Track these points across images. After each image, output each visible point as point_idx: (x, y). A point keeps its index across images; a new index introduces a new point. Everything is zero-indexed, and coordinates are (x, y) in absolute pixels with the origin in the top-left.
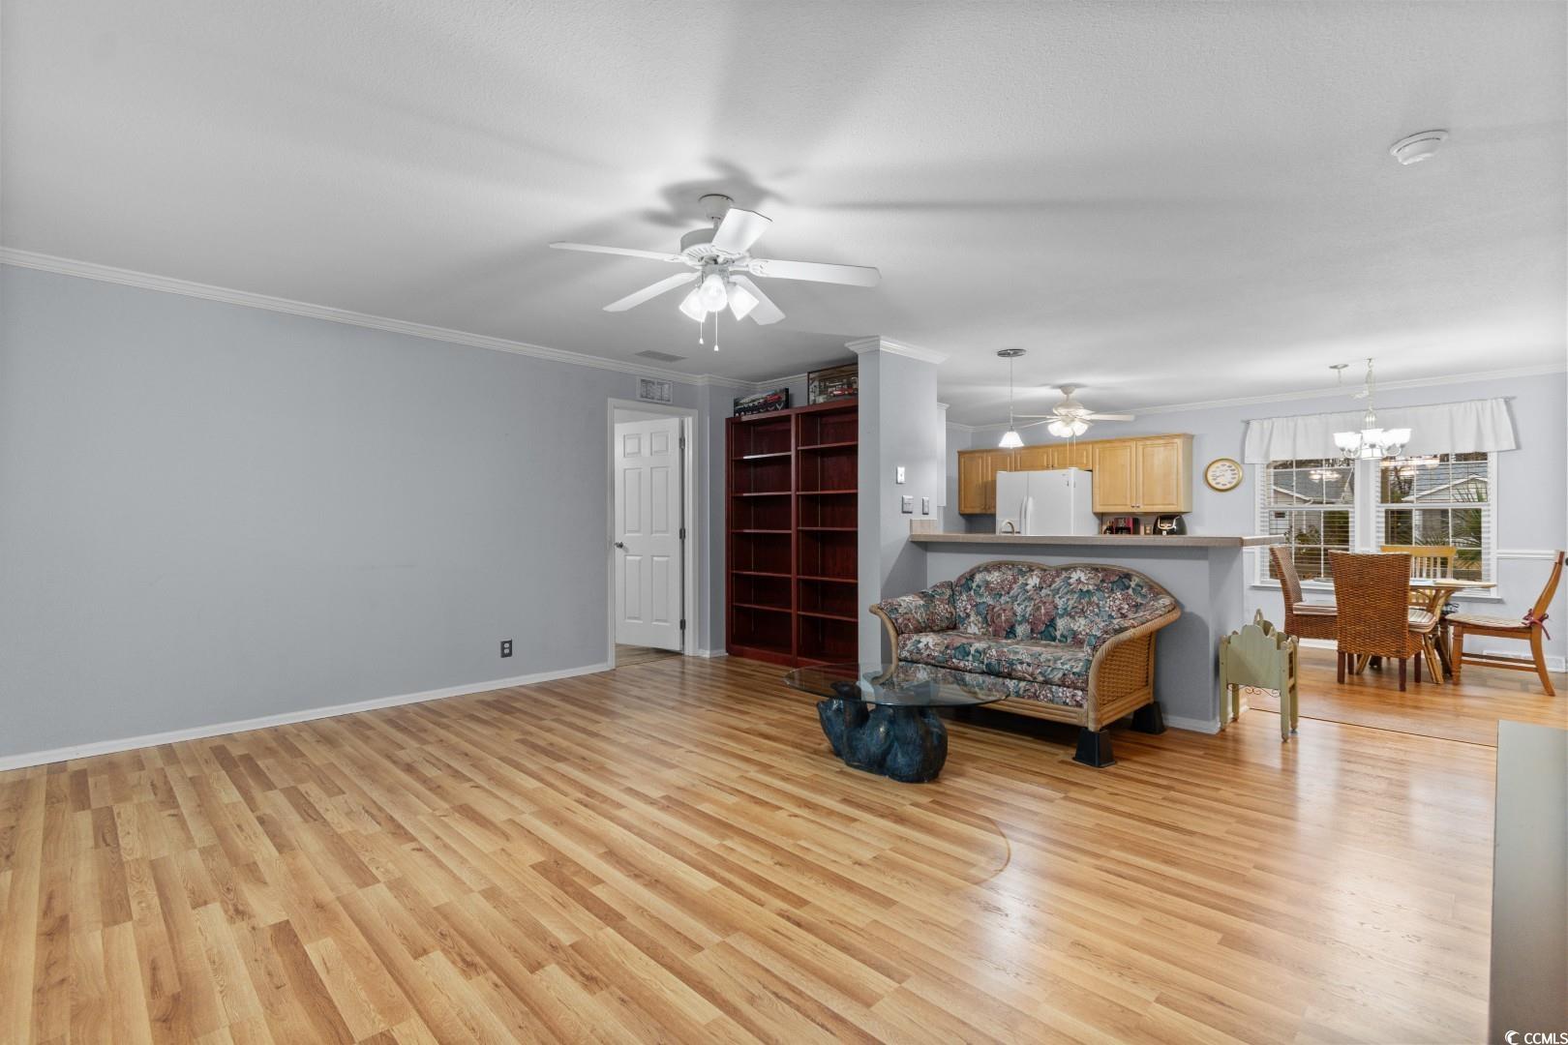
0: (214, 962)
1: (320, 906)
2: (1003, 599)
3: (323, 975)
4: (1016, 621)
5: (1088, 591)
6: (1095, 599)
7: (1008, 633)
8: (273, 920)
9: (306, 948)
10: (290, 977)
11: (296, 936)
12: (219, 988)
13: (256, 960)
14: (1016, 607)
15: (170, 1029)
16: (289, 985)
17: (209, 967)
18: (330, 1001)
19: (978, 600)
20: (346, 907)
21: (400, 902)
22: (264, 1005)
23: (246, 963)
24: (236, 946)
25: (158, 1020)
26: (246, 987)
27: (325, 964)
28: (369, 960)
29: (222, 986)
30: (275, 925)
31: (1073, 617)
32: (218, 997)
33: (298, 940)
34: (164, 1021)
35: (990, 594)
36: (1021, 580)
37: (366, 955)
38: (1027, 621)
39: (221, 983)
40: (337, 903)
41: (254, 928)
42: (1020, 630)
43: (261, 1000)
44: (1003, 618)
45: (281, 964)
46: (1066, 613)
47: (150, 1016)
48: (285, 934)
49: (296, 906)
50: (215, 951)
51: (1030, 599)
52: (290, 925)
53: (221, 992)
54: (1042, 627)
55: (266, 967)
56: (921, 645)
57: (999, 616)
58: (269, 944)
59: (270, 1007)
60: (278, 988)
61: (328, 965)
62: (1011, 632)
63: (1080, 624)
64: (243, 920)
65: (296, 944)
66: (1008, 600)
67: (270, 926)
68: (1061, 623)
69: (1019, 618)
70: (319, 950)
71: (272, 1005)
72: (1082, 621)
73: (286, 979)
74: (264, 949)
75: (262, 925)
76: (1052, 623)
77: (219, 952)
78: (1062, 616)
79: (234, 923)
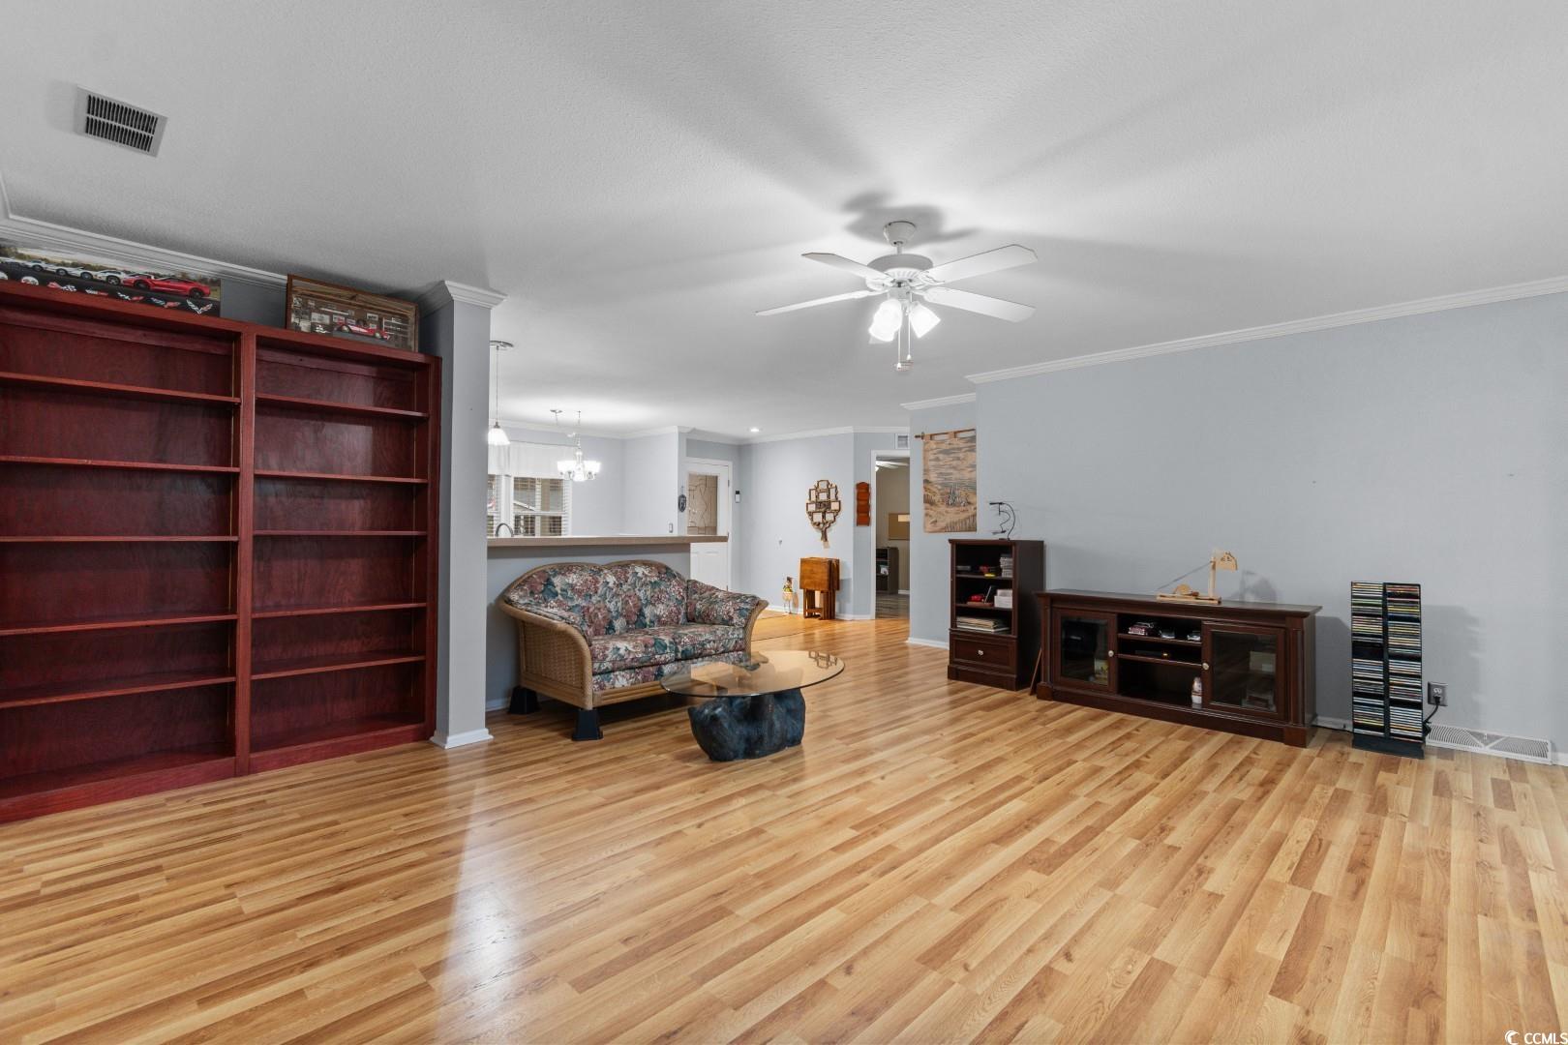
0: (1367, 1009)
1: (1229, 982)
2: (594, 599)
3: (1292, 931)
4: (613, 617)
5: (655, 582)
6: (662, 587)
7: (608, 630)
8: (1283, 1006)
9: (1282, 958)
10: (1316, 948)
11: (1279, 973)
12: (1376, 983)
13: (1330, 981)
14: (608, 605)
15: (1430, 983)
16: (1321, 944)
17: (1374, 1007)
18: (1304, 917)
19: (570, 604)
20: (1210, 963)
21: (1169, 931)
22: (1350, 946)
23: (1340, 985)
24: (1338, 1008)
25: (1437, 996)
26: (1354, 965)
27: (1282, 937)
28: (1250, 917)
29: (1373, 983)
30: (1285, 999)
31: (654, 605)
32: (1380, 977)
33: (1281, 968)
34: (1433, 992)
35: (579, 596)
36: (601, 581)
37: (1248, 921)
38: (621, 615)
39: (1371, 986)
40: (1211, 972)
41: (1307, 1013)
42: (619, 624)
43: (1349, 951)
44: (600, 616)
45: (1314, 961)
46: (649, 603)
47: (1445, 1005)
48: (1285, 984)
49: (1247, 1002)
50: (1360, 1020)
51: (616, 595)
52: (1273, 986)
53: (1376, 979)
54: (635, 618)
55: (1326, 969)
56: (622, 652)
57: (596, 615)
58: (1307, 985)
59: (1346, 941)
60: (1330, 948)
61: (1279, 935)
62: (610, 628)
63: (661, 610)
64: (1310, 1032)
65: (1286, 968)
66: (599, 599)
67: (1291, 1002)
68: (647, 611)
69: (614, 614)
70: (1274, 949)
71: (1344, 942)
72: (661, 607)
73: (1320, 949)
74: (1316, 984)
75: (1298, 1008)
76: (641, 614)
77: (1357, 1015)
78: (646, 605)
79: (1321, 1035)
